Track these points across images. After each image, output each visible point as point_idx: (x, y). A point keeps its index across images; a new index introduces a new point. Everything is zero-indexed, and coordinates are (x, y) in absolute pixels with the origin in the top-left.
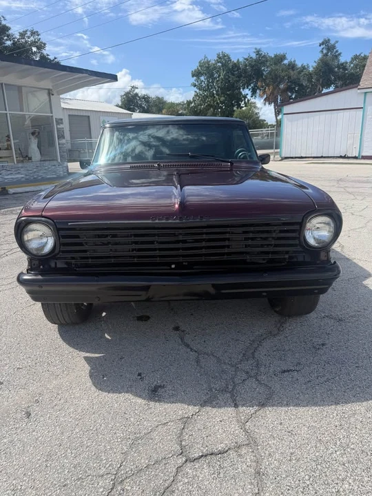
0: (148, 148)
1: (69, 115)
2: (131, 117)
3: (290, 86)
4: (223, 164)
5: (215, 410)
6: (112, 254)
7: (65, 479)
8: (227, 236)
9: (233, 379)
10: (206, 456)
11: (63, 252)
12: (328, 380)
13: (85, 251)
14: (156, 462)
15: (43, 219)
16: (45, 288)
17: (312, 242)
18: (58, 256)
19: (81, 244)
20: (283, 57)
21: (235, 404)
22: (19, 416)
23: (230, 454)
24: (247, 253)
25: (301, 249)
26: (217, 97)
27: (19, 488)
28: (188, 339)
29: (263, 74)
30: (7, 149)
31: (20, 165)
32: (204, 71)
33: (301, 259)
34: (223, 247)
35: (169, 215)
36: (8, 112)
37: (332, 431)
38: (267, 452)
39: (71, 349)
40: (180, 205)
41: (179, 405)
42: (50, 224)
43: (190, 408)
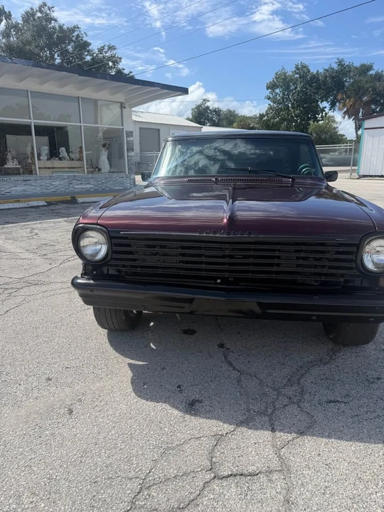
0: (212, 162)
1: (140, 128)
2: (201, 130)
3: (374, 98)
4: (284, 179)
5: (250, 432)
6: (159, 264)
7: (97, 477)
8: (277, 254)
9: (273, 403)
10: (235, 476)
11: (115, 259)
12: (378, 416)
13: (135, 260)
14: (185, 474)
15: (98, 227)
16: (96, 293)
17: (370, 266)
18: (110, 263)
19: (131, 253)
20: (370, 68)
21: (273, 428)
22: (62, 411)
23: (260, 478)
24: (298, 273)
25: (358, 274)
26: (292, 110)
27: (55, 477)
28: (231, 357)
29: (344, 86)
30: (79, 160)
31: (90, 176)
32: (281, 82)
33: (357, 283)
34: (272, 265)
35: (216, 229)
36: (82, 124)
37: (375, 470)
38: (300, 482)
39: (117, 355)
40: (229, 220)
41: (214, 422)
42: (104, 232)
43: (226, 426)
